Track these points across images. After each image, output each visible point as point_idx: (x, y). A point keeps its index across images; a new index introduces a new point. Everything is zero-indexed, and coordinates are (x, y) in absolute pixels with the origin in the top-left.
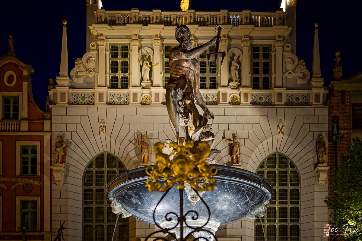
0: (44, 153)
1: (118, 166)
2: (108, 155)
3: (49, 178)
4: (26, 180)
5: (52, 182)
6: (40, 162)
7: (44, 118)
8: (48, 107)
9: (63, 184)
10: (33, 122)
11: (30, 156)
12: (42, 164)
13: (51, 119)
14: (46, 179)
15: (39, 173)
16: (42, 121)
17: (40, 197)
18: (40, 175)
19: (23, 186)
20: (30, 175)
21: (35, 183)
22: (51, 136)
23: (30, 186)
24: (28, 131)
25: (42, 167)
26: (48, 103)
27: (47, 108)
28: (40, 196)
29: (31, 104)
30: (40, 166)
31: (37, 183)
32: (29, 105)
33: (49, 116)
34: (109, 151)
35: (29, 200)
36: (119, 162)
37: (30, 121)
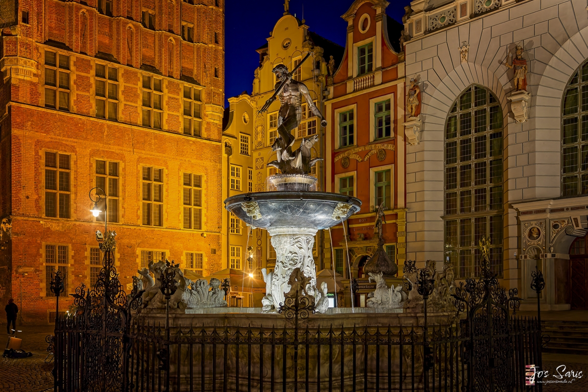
0: (398, 107)
1: (489, 101)
2: (476, 88)
3: (403, 139)
4: (380, 146)
5: (407, 143)
6: (393, 120)
7: (399, 61)
8: (402, 44)
9: (418, 143)
10: (387, 71)
11: (383, 114)
12: (396, 122)
13: (405, 60)
14: (400, 139)
15: (392, 134)
16: (395, 66)
17: (393, 165)
18: (393, 136)
19: (377, 153)
20: (384, 139)
21: (389, 148)
22: (405, 83)
23: (384, 152)
24: (382, 84)
25: (396, 125)
26: (402, 40)
27: (401, 47)
28: (394, 163)
29: (385, 47)
30: (393, 124)
31: (390, 147)
32: (383, 50)
33: (403, 57)
34: (476, 82)
35: (384, 171)
36: (490, 94)
37: (384, 70)
